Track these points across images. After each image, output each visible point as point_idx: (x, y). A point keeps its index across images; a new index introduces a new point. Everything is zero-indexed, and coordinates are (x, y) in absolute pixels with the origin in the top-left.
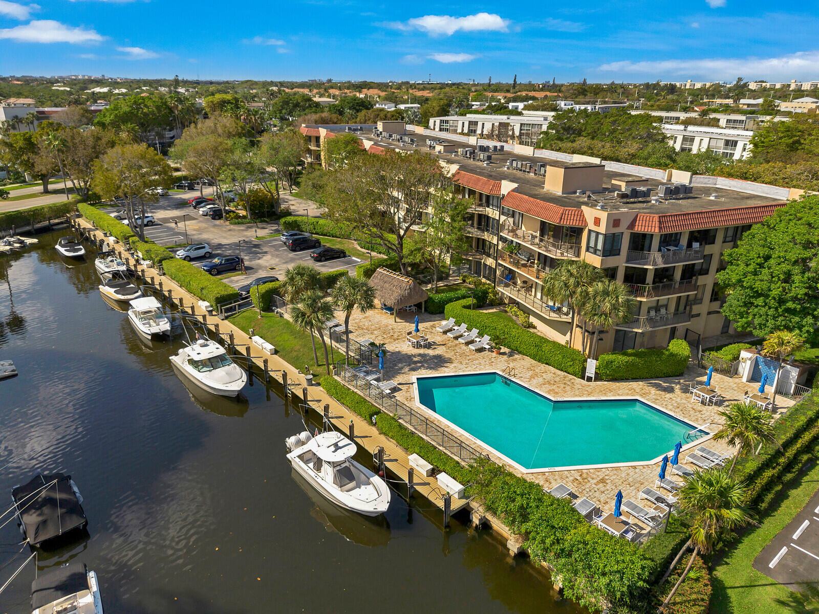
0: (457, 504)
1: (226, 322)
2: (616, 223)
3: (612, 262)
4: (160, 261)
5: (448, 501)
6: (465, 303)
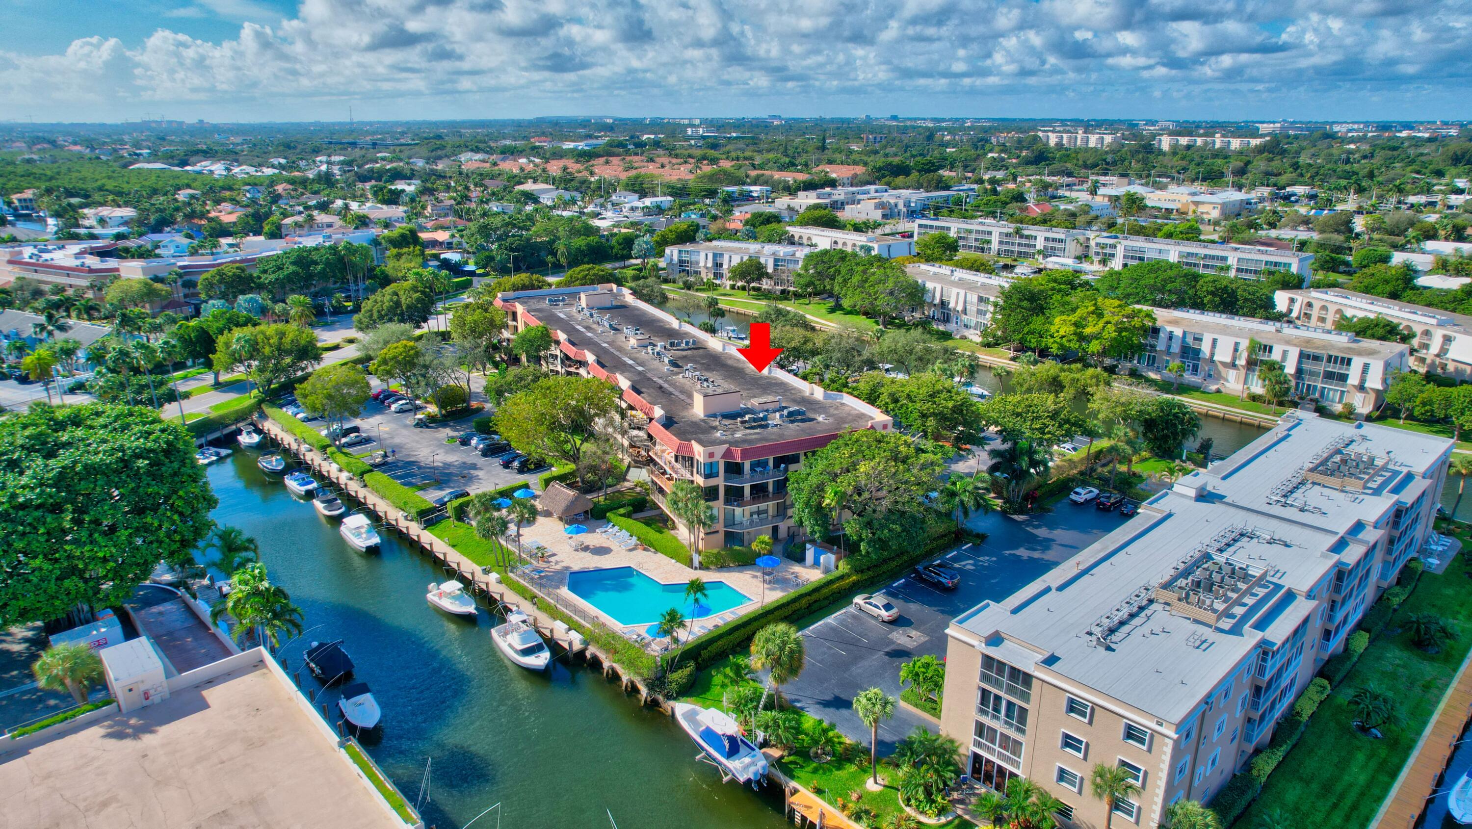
0: (577, 646)
1: (426, 531)
2: (711, 455)
3: (712, 482)
4: (362, 474)
5: (570, 644)
6: (622, 511)
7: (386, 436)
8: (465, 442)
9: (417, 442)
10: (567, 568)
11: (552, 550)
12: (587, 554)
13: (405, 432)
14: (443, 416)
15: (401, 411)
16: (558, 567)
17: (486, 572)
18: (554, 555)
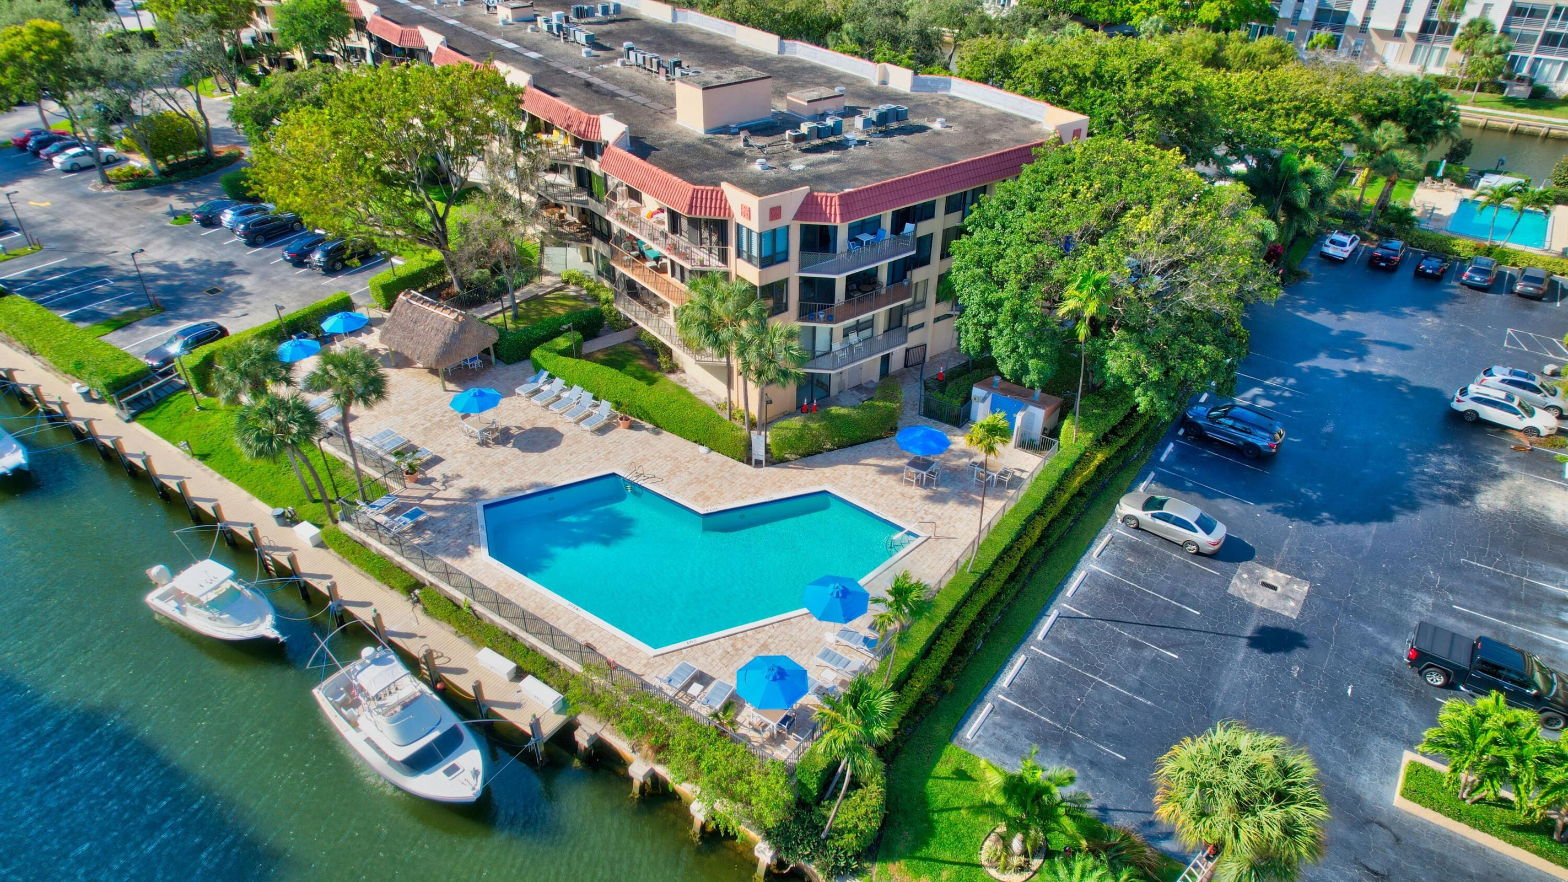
0: (549, 721)
2: (775, 213)
3: (776, 273)
6: (562, 342)
7: (43, 218)
8: (210, 221)
9: (111, 226)
10: (474, 493)
11: (429, 449)
12: (507, 452)
13: (84, 208)
14: (162, 173)
15: (74, 168)
16: (454, 493)
17: (287, 520)
18: (436, 460)
